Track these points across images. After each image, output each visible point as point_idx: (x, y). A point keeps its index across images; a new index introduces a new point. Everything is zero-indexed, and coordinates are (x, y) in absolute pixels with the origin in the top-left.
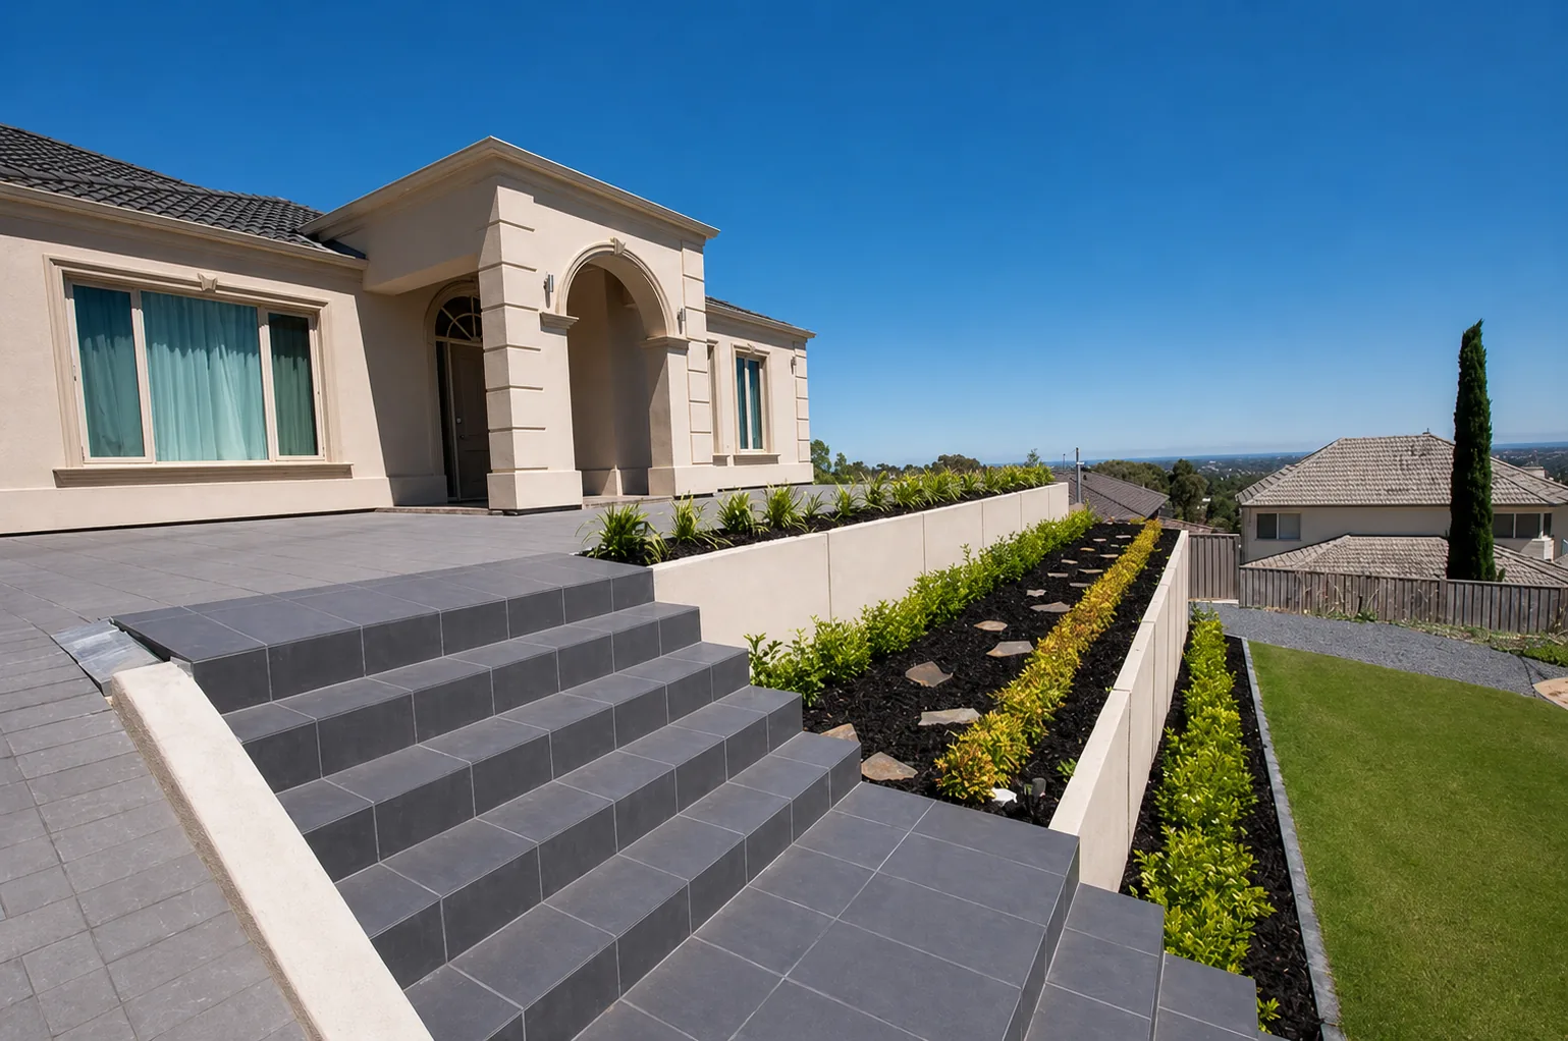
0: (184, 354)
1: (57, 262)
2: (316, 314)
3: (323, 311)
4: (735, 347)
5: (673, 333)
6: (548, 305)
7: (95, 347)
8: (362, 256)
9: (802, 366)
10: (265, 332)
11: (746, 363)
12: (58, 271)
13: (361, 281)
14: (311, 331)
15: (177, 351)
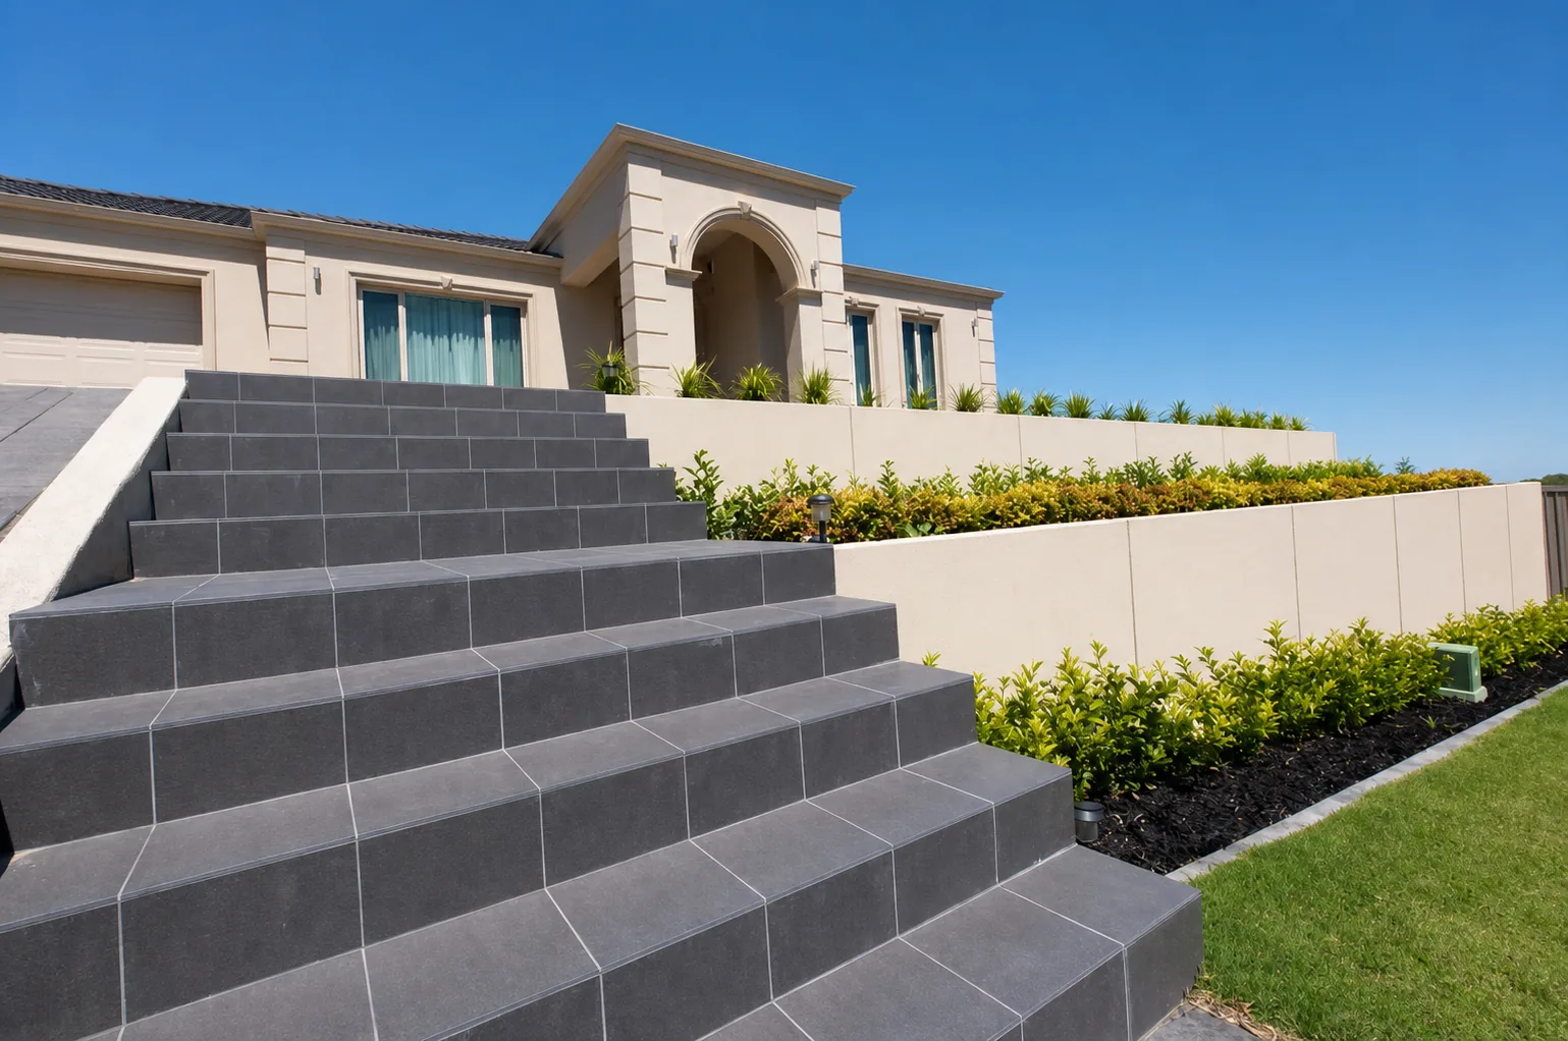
0: (433, 339)
1: (353, 274)
2: (525, 303)
3: (530, 301)
4: (900, 309)
5: (804, 283)
6: (674, 262)
7: (376, 334)
8: (557, 255)
9: (986, 328)
10: (488, 320)
11: (917, 326)
12: (353, 280)
13: (559, 276)
14: (522, 319)
15: (429, 337)
